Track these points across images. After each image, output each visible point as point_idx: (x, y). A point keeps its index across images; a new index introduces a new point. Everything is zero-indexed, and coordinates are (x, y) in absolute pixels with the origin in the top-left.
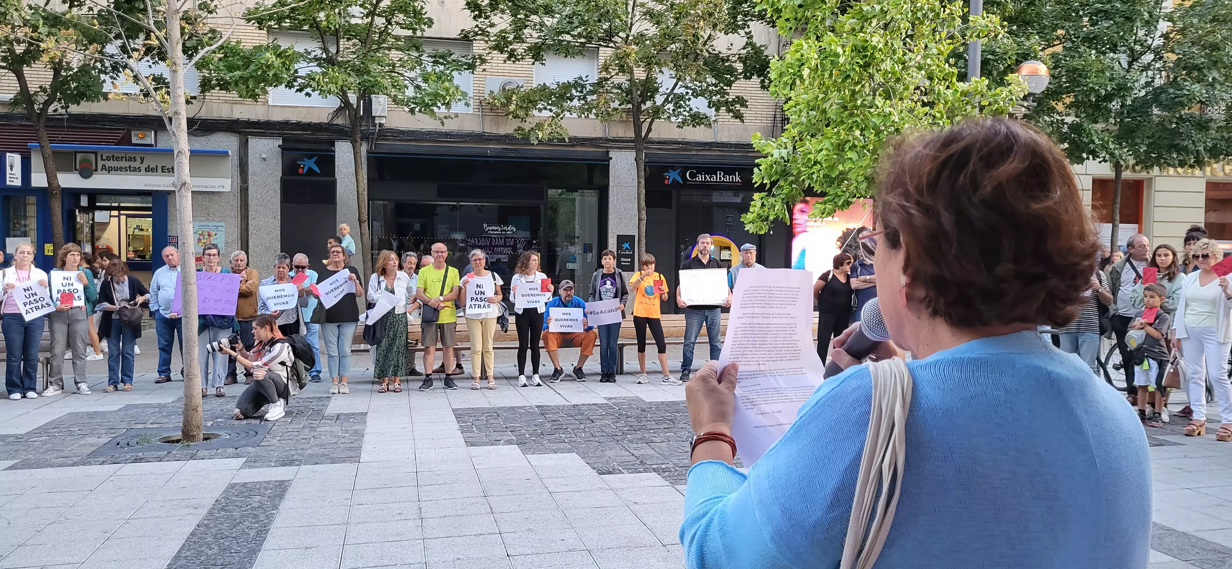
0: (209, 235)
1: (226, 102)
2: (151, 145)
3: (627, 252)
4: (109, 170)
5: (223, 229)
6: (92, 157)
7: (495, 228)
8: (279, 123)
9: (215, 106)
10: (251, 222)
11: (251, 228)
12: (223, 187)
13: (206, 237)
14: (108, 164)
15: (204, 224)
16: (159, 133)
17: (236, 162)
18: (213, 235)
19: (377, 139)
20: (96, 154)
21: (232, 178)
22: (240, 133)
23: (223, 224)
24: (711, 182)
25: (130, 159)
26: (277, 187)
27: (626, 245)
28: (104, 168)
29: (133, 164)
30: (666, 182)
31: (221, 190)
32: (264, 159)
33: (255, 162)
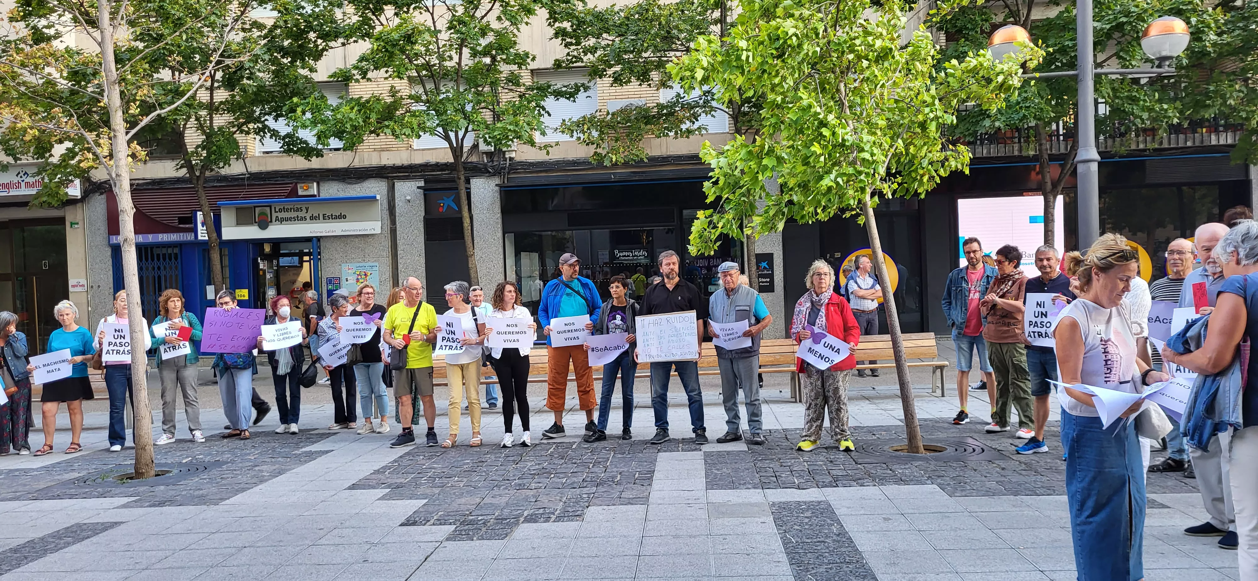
0: (365, 275)
1: (375, 150)
2: (314, 196)
3: (765, 272)
4: (281, 221)
5: (377, 269)
6: (268, 209)
7: (626, 254)
8: (421, 165)
9: (366, 155)
10: (400, 261)
11: (400, 266)
12: (374, 230)
13: (363, 276)
14: (281, 215)
15: (361, 264)
16: (321, 184)
17: (386, 205)
18: (369, 274)
19: (509, 173)
20: (270, 207)
21: (382, 221)
22: (387, 178)
23: (377, 264)
25: (297, 210)
26: (421, 226)
27: (764, 264)
28: (277, 219)
29: (300, 214)
31: (373, 232)
32: (409, 201)
33: (401, 204)
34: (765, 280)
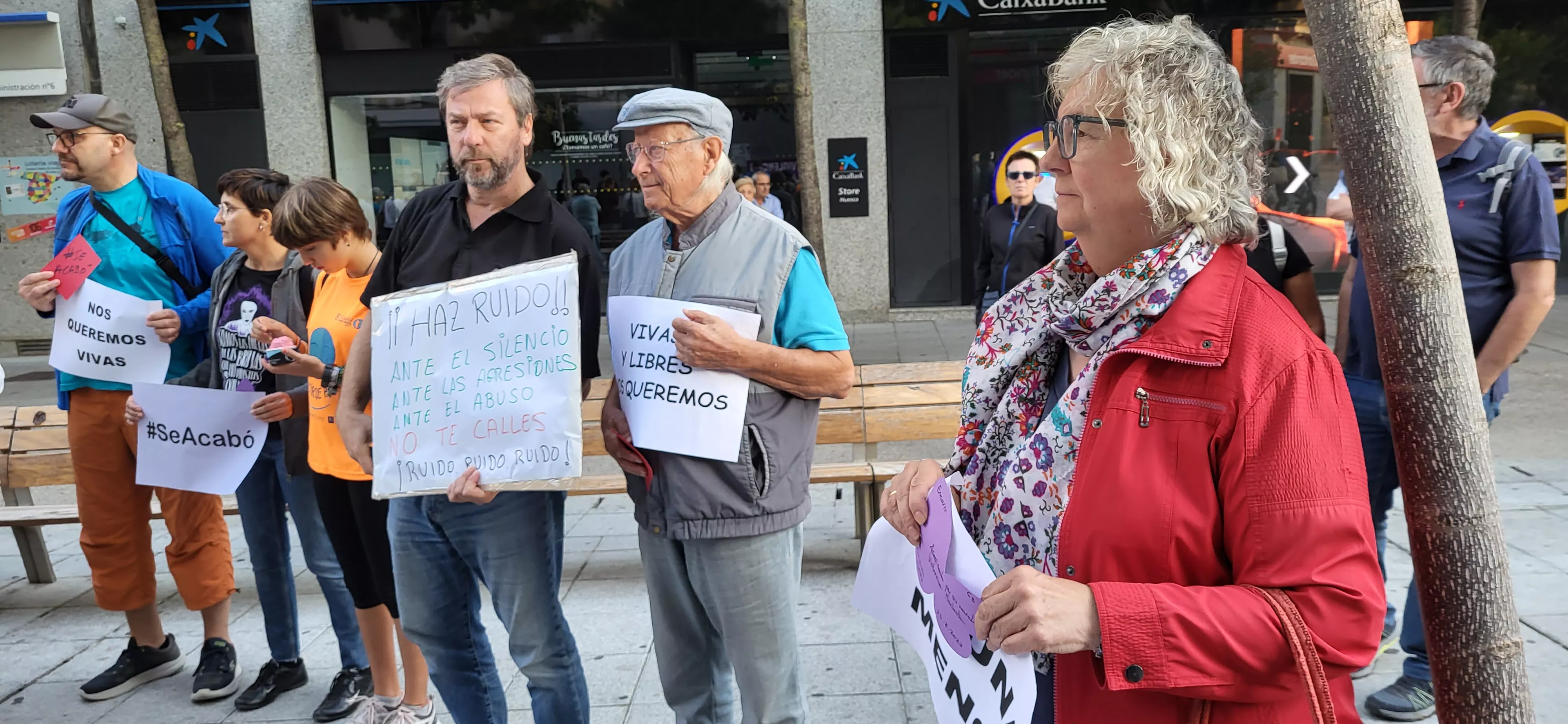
0: (47, 181)
3: (851, 176)
7: (576, 139)
12: (52, 86)
13: (42, 184)
15: (35, 159)
17: (76, 35)
18: (53, 180)
21: (69, 69)
24: (1034, 8)
27: (848, 161)
30: (932, 16)
31: (49, 92)
32: (123, 26)
33: (106, 34)
34: (850, 192)
